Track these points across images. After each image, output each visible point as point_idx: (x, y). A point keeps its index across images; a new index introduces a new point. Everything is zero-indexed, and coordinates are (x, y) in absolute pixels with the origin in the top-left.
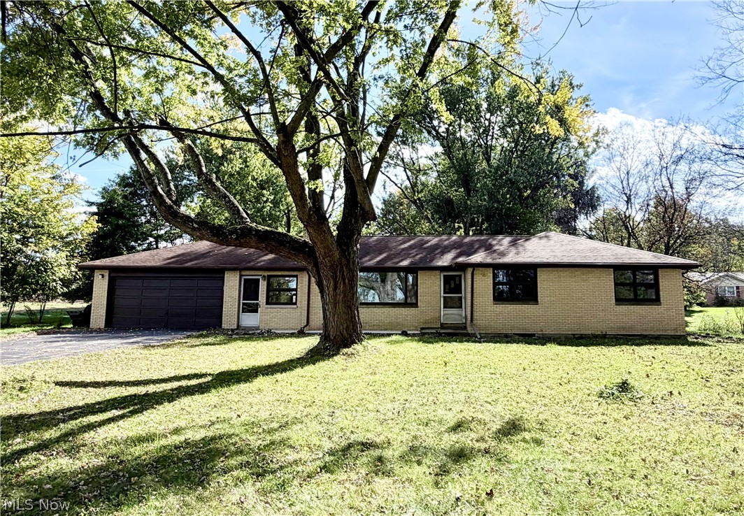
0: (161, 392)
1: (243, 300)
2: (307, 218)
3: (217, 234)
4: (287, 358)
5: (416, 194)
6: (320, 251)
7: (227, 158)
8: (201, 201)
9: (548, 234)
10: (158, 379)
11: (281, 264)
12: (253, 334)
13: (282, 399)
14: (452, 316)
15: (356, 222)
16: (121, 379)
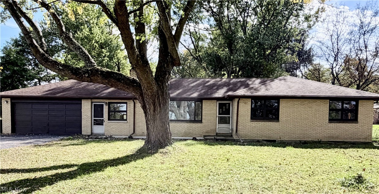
0: (45, 177)
1: (94, 117)
2: (136, 62)
3: (76, 73)
4: (125, 155)
5: (198, 53)
6: (144, 86)
7: (79, 28)
8: (64, 56)
9: (285, 78)
10: (43, 168)
11: (117, 95)
12: (101, 138)
13: (125, 184)
14: (223, 128)
15: (168, 66)
16: (19, 168)
